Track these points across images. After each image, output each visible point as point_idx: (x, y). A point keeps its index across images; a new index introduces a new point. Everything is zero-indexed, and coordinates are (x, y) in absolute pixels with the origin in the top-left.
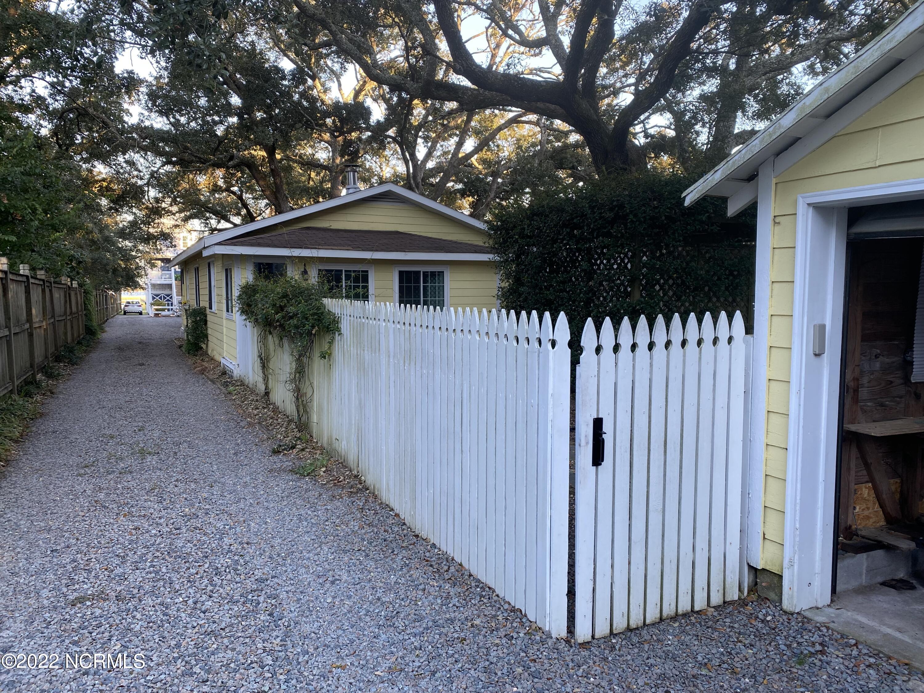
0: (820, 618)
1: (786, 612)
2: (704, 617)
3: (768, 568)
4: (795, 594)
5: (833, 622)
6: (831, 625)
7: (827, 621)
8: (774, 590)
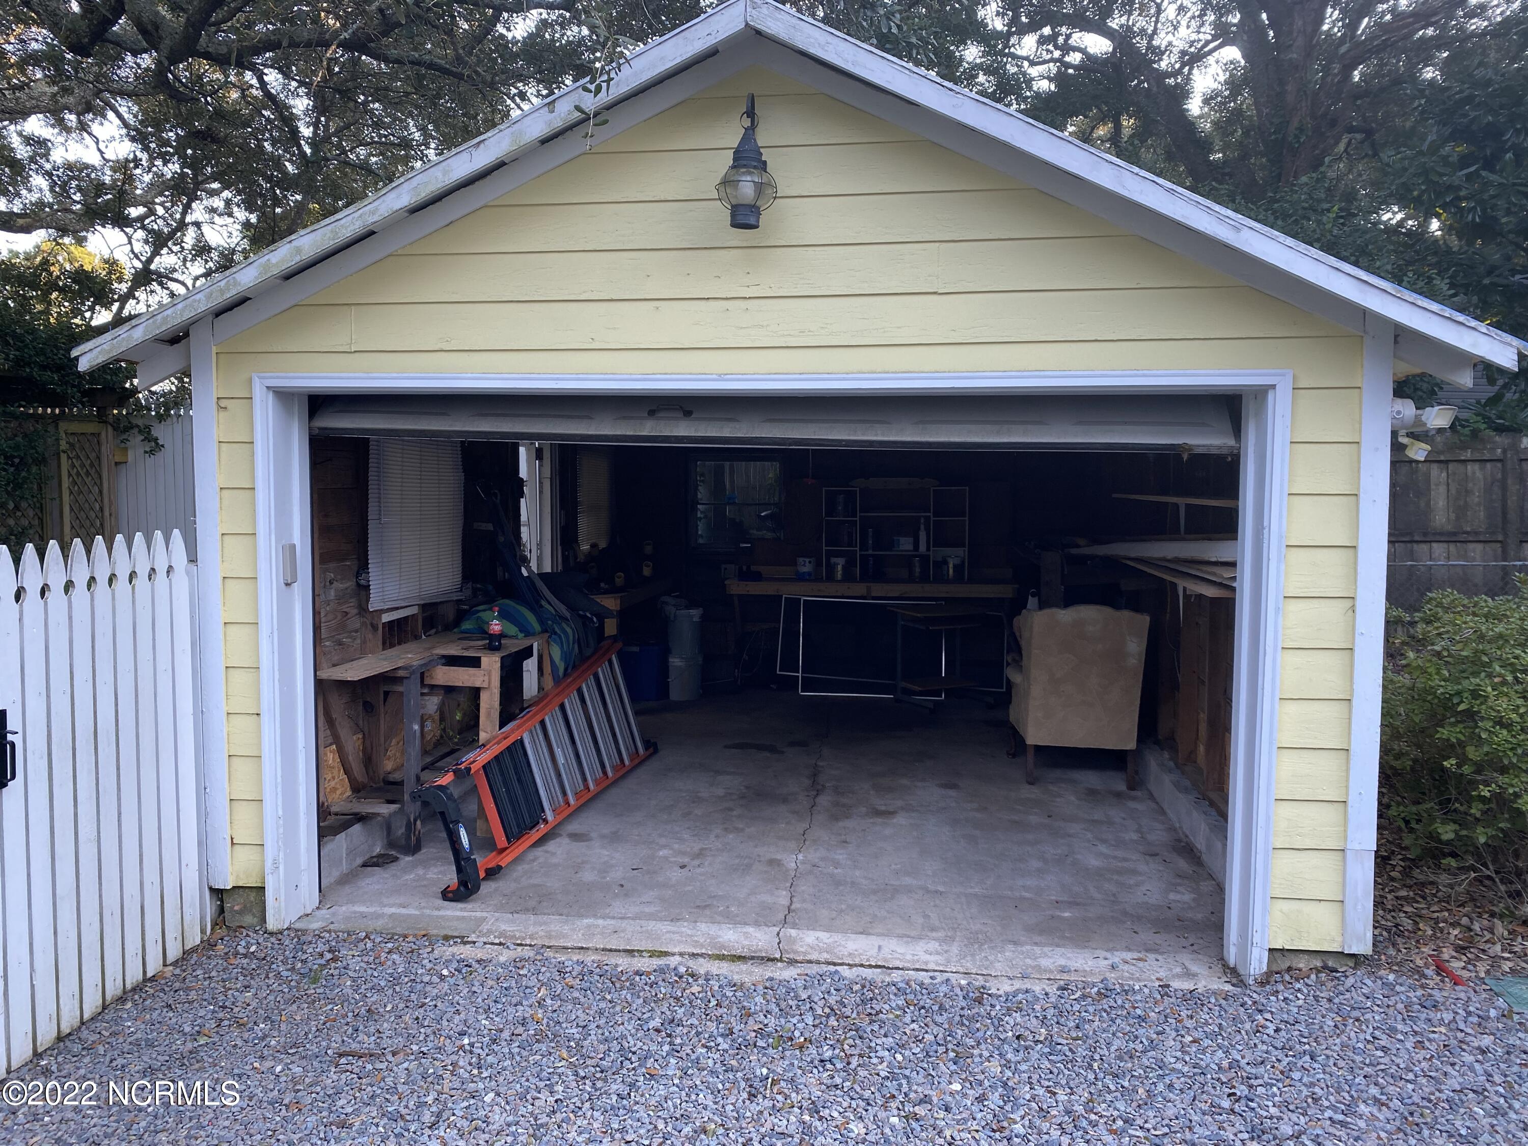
0: (316, 925)
1: (271, 934)
2: (163, 982)
3: (241, 884)
4: (283, 904)
5: (332, 923)
6: (332, 927)
7: (324, 924)
8: (251, 911)
